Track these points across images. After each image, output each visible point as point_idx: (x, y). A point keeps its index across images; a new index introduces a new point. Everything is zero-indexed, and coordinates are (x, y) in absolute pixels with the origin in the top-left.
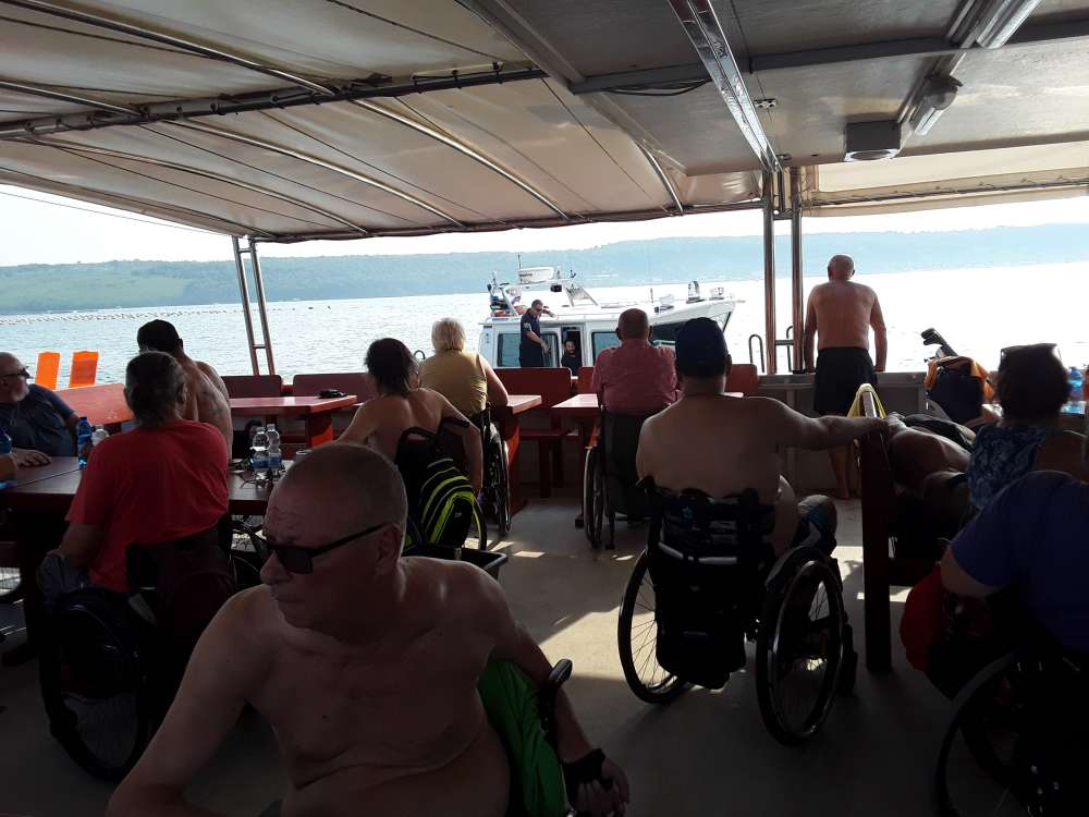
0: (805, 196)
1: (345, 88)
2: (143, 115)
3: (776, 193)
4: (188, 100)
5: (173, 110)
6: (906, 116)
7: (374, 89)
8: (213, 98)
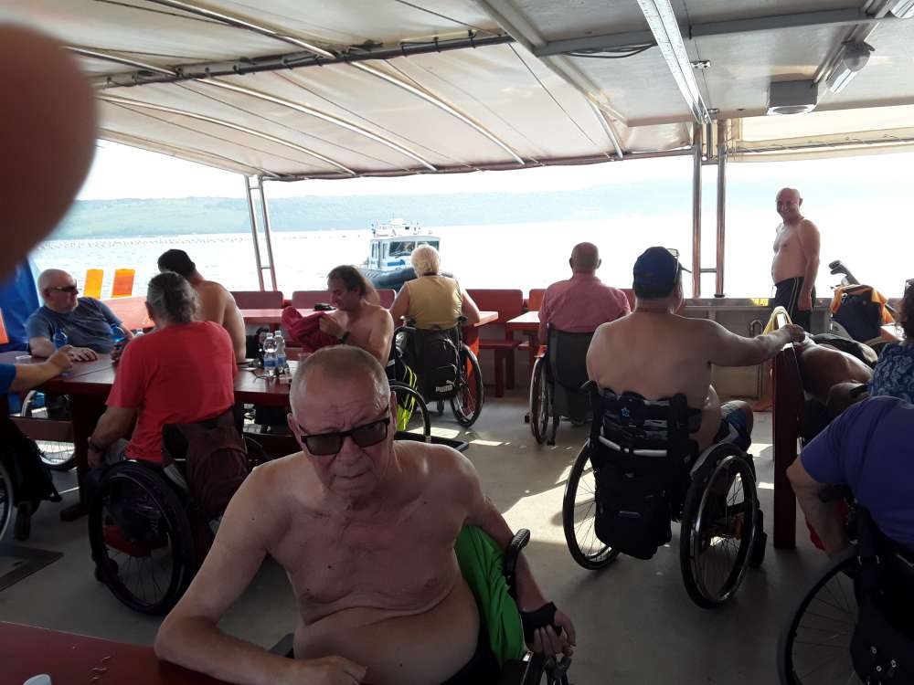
0: (730, 144)
1: (343, 52)
2: (178, 74)
3: (705, 142)
4: (214, 63)
5: (202, 70)
6: (823, 76)
7: (367, 52)
8: (234, 60)
